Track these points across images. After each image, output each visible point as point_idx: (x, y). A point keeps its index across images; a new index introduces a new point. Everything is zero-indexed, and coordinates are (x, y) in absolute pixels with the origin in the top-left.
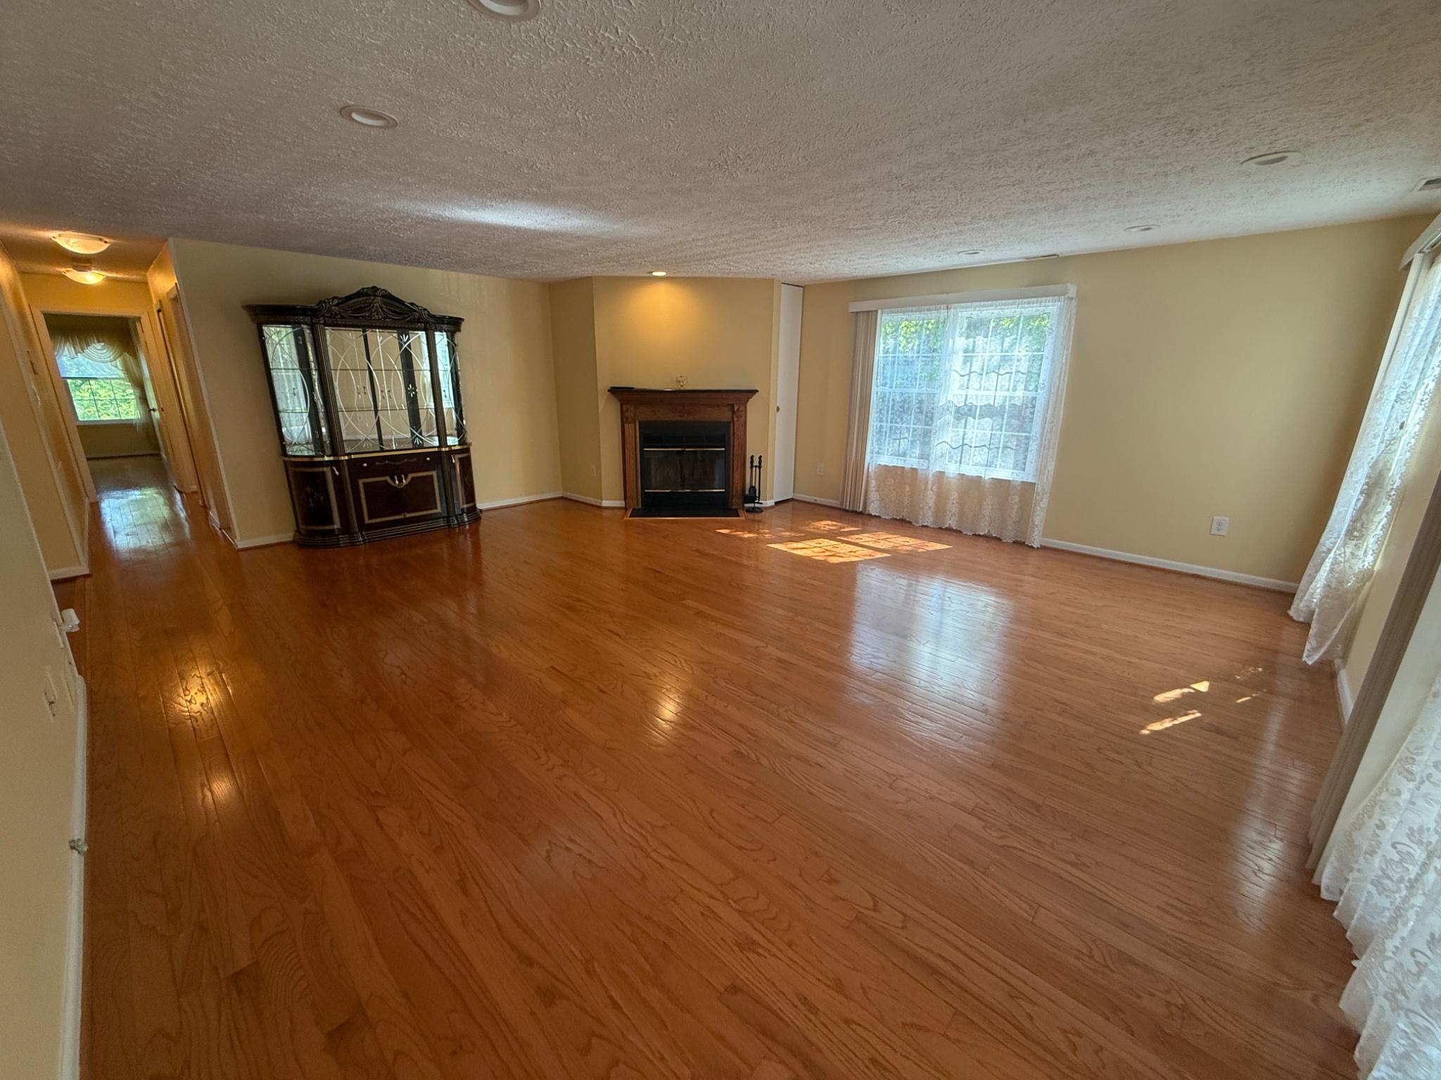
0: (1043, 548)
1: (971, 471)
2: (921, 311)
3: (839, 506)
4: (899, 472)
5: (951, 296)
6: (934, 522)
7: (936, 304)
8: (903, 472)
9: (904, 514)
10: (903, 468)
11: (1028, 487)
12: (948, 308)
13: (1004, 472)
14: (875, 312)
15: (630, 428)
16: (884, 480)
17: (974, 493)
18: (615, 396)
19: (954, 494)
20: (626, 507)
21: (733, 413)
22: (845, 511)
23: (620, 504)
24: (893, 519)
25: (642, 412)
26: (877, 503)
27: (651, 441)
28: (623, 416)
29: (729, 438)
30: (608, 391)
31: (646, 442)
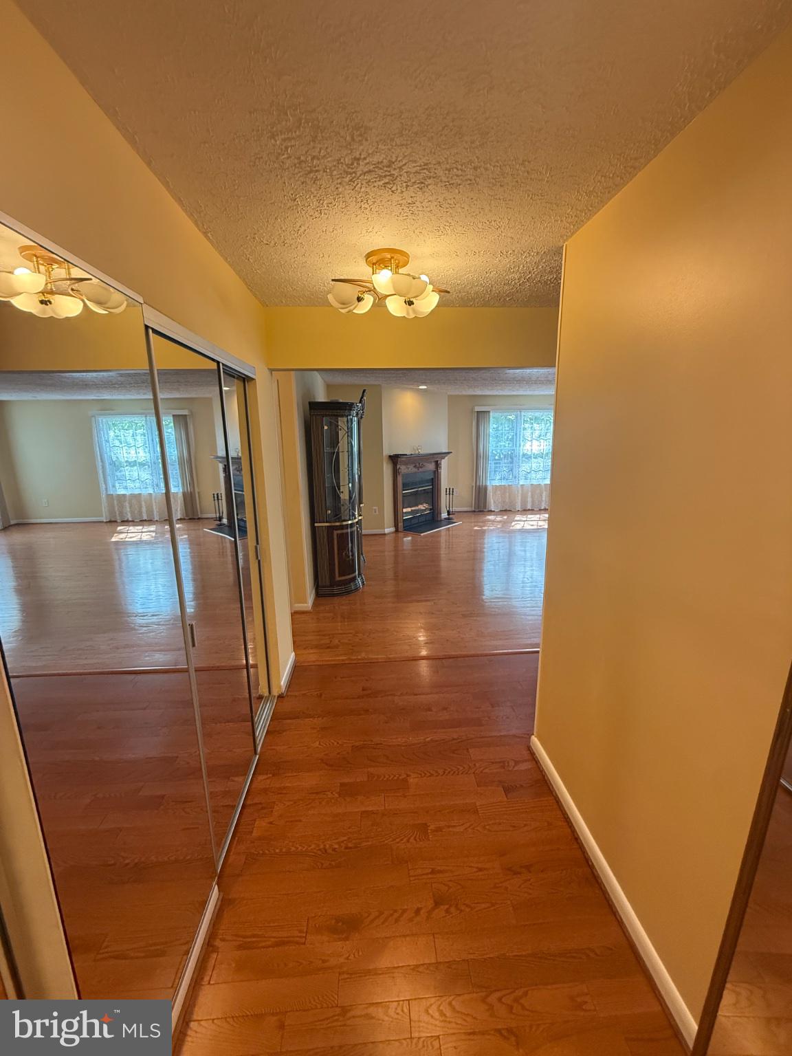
3: (470, 510)
4: (503, 487)
6: (521, 508)
9: (506, 507)
10: (505, 485)
14: (489, 412)
15: (400, 479)
16: (495, 493)
17: (538, 491)
18: (392, 460)
19: (530, 494)
20: (397, 531)
21: (437, 465)
22: (474, 511)
23: (393, 529)
24: (501, 511)
25: (403, 469)
26: (492, 505)
27: (405, 486)
28: (395, 473)
29: (435, 480)
30: (387, 457)
31: (403, 487)
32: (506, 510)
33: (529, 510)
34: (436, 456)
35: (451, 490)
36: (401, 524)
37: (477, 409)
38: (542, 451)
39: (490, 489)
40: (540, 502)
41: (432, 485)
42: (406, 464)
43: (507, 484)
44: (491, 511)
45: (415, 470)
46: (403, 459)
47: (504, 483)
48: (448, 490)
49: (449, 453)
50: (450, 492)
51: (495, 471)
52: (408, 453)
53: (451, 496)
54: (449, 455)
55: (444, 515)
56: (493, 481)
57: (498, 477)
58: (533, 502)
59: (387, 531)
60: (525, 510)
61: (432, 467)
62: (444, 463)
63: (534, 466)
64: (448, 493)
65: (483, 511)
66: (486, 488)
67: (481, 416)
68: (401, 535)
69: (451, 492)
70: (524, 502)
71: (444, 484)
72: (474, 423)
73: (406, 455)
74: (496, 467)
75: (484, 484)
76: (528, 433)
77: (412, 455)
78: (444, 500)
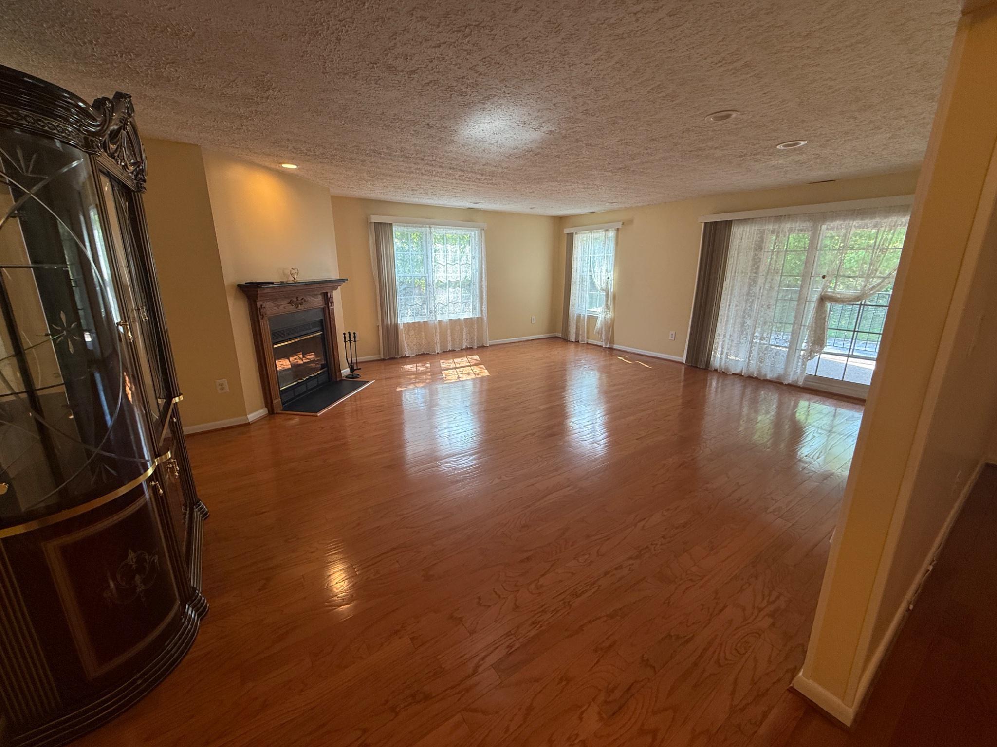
0: (491, 346)
1: (453, 317)
2: (415, 227)
3: (379, 359)
4: (417, 325)
5: (432, 220)
6: (441, 350)
7: (422, 224)
8: (419, 325)
9: (423, 351)
10: (419, 322)
11: (480, 319)
12: (430, 227)
13: (468, 315)
14: (391, 224)
15: (266, 326)
16: (408, 333)
17: (458, 328)
18: (244, 292)
19: (449, 331)
20: (271, 412)
21: (327, 300)
22: (384, 360)
23: (262, 412)
24: (417, 355)
25: (270, 308)
26: (407, 348)
27: (277, 336)
28: (255, 316)
29: (326, 322)
30: (236, 286)
31: (273, 339)
32: (423, 354)
33: (450, 351)
34: (324, 285)
35: (352, 336)
36: (277, 401)
37: (375, 219)
38: (458, 279)
39: (401, 327)
40: (461, 340)
41: (322, 330)
42: (274, 299)
43: (421, 321)
44: (405, 357)
45: (291, 308)
46: (268, 290)
47: (417, 319)
48: (347, 335)
49: (341, 281)
50: (351, 338)
51: (406, 305)
52: (276, 279)
53: (353, 343)
54: (343, 284)
55: (346, 371)
56: (405, 317)
57: (410, 313)
58: (453, 340)
59: (252, 417)
60: (444, 352)
61: (317, 302)
62: (337, 295)
63: (451, 296)
64: (348, 339)
65: (394, 358)
66: (396, 326)
67: (382, 231)
68: (279, 420)
69: (353, 339)
70: (444, 341)
71: (341, 326)
72: (372, 240)
73: (272, 283)
74: (407, 300)
75: (393, 322)
76: (440, 257)
77: (282, 283)
78: (342, 349)
